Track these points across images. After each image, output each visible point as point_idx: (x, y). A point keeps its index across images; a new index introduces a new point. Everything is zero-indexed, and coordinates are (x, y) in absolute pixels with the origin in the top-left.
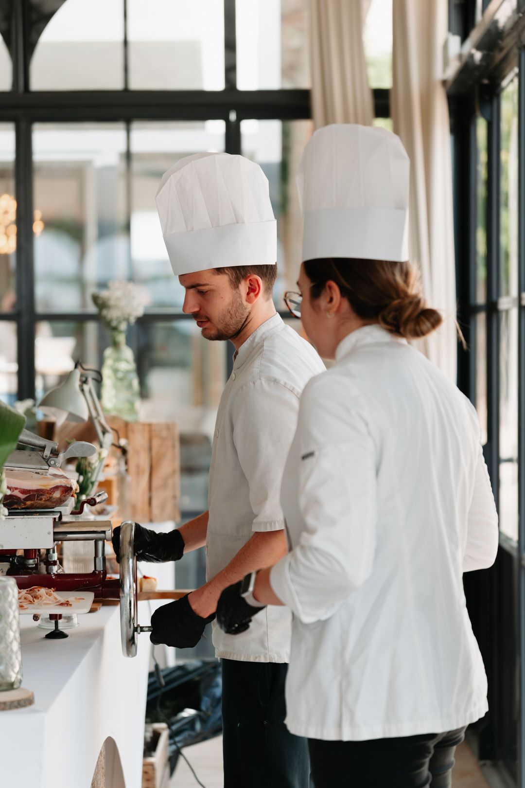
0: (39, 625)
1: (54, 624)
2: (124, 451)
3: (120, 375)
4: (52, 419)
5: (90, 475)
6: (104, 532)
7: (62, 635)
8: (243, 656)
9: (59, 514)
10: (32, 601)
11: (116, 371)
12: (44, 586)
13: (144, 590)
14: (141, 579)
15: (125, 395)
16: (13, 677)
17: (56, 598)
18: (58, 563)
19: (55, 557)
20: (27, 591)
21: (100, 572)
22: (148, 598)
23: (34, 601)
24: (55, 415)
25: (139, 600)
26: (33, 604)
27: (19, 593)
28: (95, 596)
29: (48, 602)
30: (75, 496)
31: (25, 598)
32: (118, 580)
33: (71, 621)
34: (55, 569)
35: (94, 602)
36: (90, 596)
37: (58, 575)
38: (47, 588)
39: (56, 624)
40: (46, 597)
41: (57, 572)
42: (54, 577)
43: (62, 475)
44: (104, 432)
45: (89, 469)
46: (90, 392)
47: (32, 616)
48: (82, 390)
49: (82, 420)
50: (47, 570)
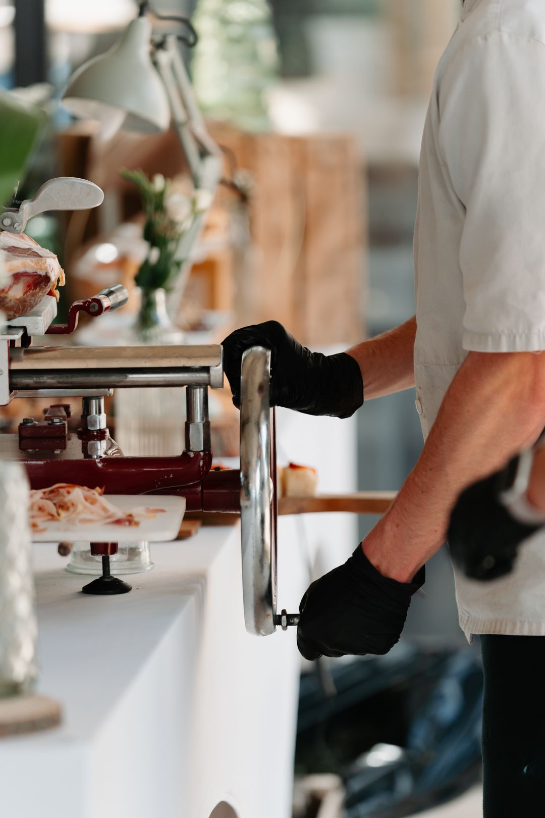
0: (69, 565)
1: (101, 564)
2: (242, 197)
3: (236, 31)
4: (88, 127)
5: (171, 247)
6: (206, 369)
7: (120, 588)
8: (526, 626)
9: (21, 333)
10: (55, 514)
11: (225, 22)
12: (81, 484)
13: (290, 493)
14: (284, 470)
15: (245, 74)
16: (20, 669)
17: (105, 509)
18: (108, 434)
19: (101, 421)
20: (44, 493)
21: (197, 454)
22: (300, 510)
23: (59, 515)
24: (96, 116)
25: (281, 514)
26: (58, 520)
27: (31, 496)
28: (188, 506)
29: (88, 516)
30: (57, 293)
31: (41, 509)
32: (237, 472)
33: (137, 558)
34: (101, 448)
35: (187, 518)
36: (177, 506)
37: (107, 461)
38: (86, 488)
39: (106, 564)
40: (85, 507)
41: (105, 453)
42: (100, 465)
43: (29, 249)
44: (204, 153)
45: (169, 234)
46: (173, 68)
47: (55, 547)
48: (155, 64)
49: (154, 128)
50: (85, 449)
